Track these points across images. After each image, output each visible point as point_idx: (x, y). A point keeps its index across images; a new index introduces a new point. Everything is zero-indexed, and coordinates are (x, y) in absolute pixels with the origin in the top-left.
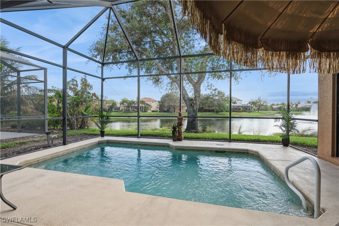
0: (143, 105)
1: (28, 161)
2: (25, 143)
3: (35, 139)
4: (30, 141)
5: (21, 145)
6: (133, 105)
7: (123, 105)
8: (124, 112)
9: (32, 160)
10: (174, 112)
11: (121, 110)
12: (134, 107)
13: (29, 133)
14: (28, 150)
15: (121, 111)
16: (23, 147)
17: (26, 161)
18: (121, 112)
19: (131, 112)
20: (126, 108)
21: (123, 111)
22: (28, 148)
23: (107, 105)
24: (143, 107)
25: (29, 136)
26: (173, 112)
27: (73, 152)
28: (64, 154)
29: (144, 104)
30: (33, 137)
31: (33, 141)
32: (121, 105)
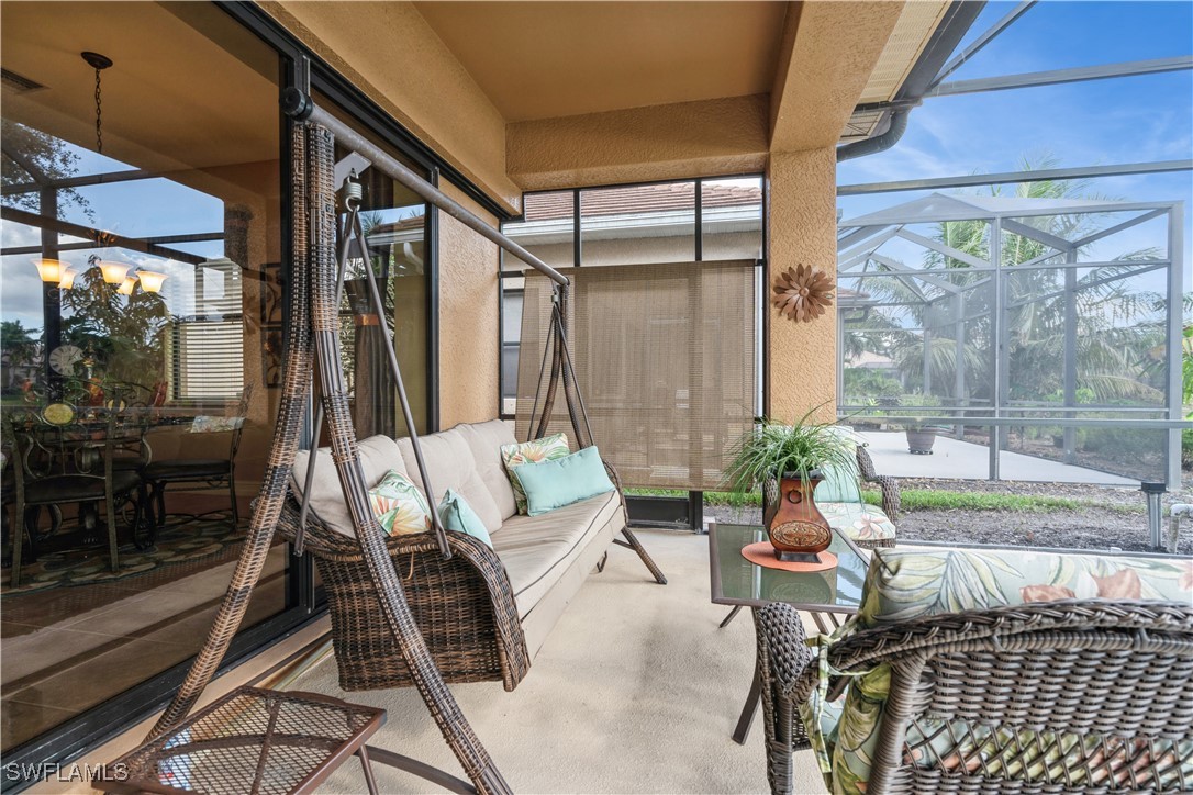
2: (1067, 506)
3: (1115, 502)
4: (1088, 505)
5: (1054, 511)
13: (1102, 470)
14: (1065, 537)
16: (1060, 520)
22: (1066, 531)
25: (1096, 485)
30: (1110, 490)
31: (1103, 507)
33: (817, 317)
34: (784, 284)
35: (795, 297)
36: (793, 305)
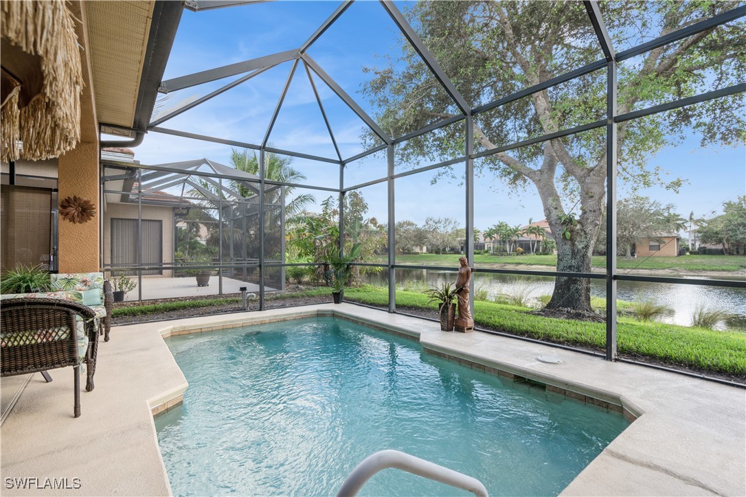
0: (541, 238)
1: (185, 327)
6: (515, 238)
7: (491, 239)
8: (493, 254)
9: (190, 326)
10: (633, 254)
11: (486, 249)
12: (515, 242)
15: (487, 252)
17: (182, 327)
18: (486, 254)
19: (509, 254)
20: (496, 245)
21: (491, 252)
23: (459, 239)
24: (538, 242)
26: (629, 253)
27: (261, 324)
28: (244, 325)
29: (543, 235)
32: (486, 238)
33: (90, 219)
34: (66, 204)
35: (72, 211)
36: (72, 215)
